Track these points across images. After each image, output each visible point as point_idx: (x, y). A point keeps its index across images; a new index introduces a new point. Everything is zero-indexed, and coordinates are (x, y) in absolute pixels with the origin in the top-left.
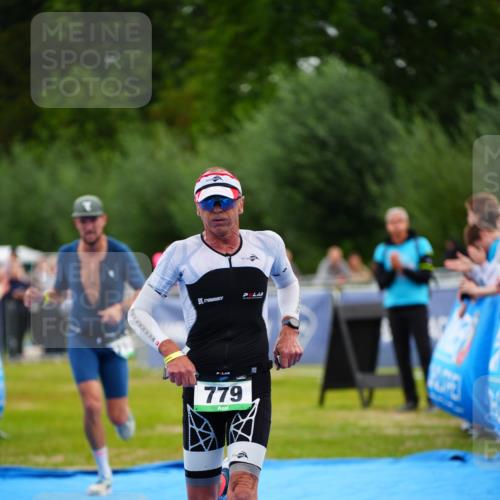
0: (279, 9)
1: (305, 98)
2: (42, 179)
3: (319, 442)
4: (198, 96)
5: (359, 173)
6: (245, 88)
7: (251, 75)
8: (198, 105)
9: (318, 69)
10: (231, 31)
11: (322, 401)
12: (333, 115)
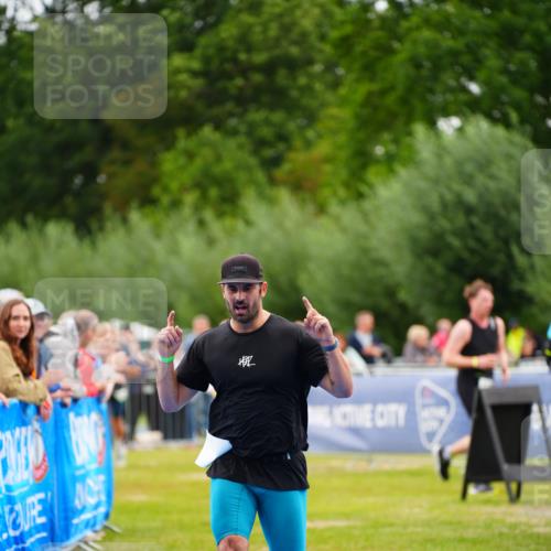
0: (418, 66)
1: (448, 161)
2: (159, 248)
3: (462, 540)
4: (328, 160)
5: (506, 242)
6: (379, 150)
7: (386, 136)
8: (328, 168)
9: (460, 130)
10: (363, 89)
11: (464, 494)
12: (480, 179)
